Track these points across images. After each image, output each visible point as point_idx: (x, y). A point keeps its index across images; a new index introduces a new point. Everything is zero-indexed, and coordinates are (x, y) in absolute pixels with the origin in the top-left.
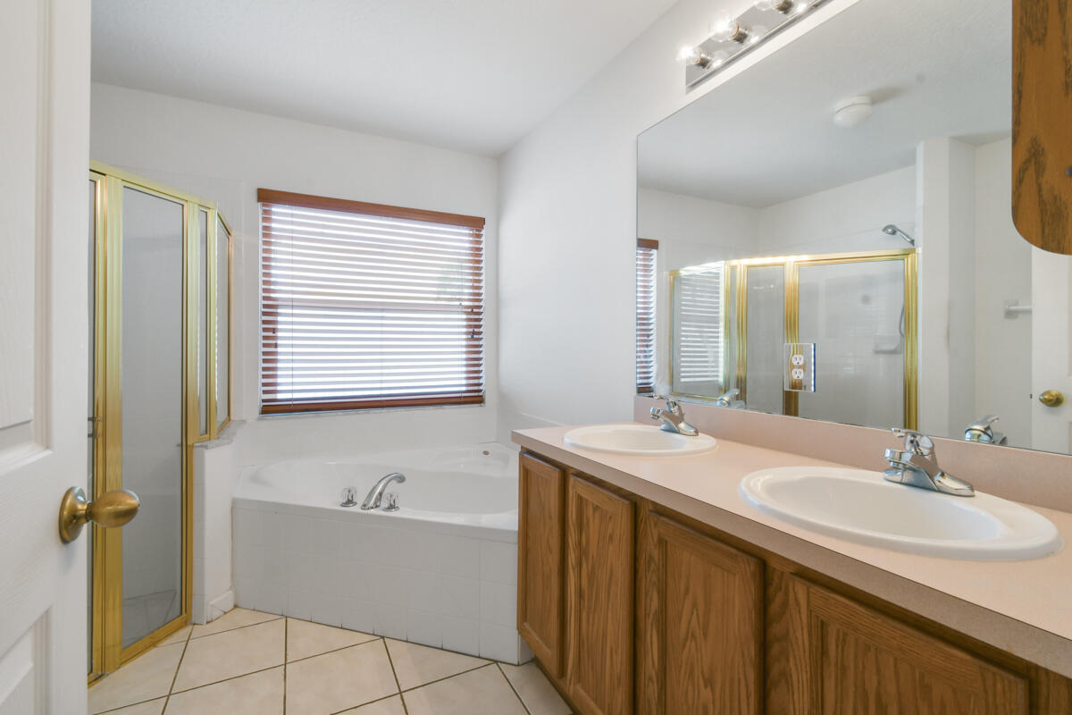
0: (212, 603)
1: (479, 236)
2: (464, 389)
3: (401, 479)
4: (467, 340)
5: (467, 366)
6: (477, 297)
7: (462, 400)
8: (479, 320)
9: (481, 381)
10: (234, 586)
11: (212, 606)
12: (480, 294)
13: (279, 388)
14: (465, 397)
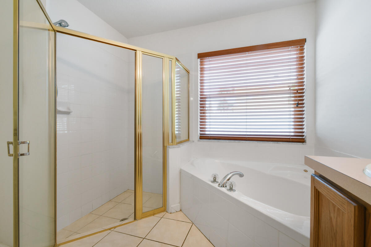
0: (172, 206)
1: (303, 50)
2: (293, 134)
3: (241, 175)
4: (294, 108)
5: (294, 122)
6: (301, 84)
7: (291, 140)
8: (303, 96)
9: (303, 130)
10: (180, 202)
11: (172, 207)
12: (303, 82)
13: (206, 130)
14: (292, 138)
